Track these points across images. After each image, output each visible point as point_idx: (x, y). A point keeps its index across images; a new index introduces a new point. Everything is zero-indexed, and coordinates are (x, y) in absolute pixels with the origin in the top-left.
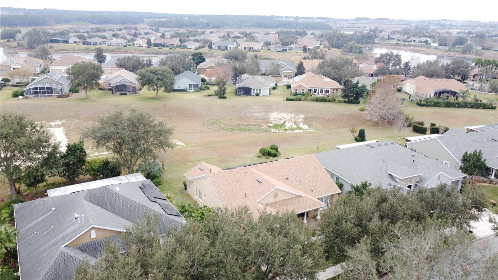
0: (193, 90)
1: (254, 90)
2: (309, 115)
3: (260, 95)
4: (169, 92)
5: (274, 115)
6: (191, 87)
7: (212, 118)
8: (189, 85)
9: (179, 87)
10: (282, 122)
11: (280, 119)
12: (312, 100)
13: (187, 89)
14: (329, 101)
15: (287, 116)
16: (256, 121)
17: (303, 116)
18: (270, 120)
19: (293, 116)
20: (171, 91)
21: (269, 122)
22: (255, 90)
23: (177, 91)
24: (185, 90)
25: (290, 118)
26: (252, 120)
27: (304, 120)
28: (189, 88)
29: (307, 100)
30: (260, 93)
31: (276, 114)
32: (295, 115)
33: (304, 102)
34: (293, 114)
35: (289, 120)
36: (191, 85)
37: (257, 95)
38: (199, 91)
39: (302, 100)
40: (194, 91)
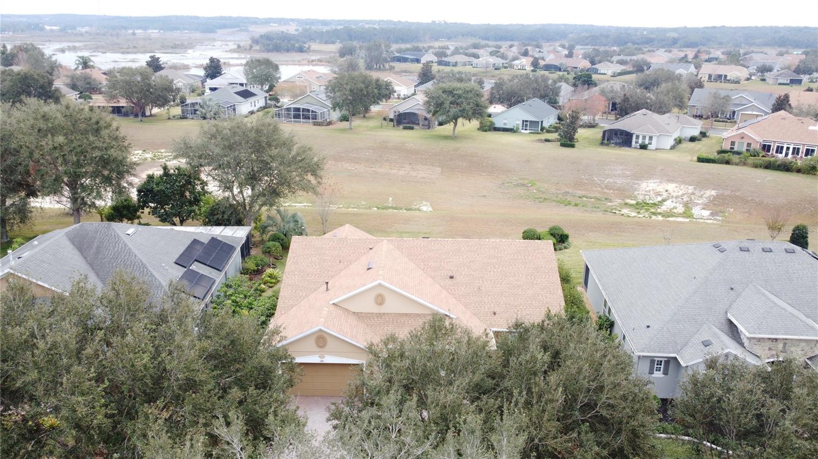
0: (528, 131)
1: (638, 137)
2: (727, 193)
3: (650, 147)
4: (486, 131)
5: (650, 185)
6: (526, 125)
7: (523, 177)
8: (523, 121)
9: (505, 124)
10: (660, 199)
11: (658, 194)
12: (756, 166)
13: (518, 129)
14: (799, 171)
15: (676, 189)
16: (606, 191)
17: (714, 193)
18: (636, 193)
19: (690, 191)
20: (490, 130)
21: (630, 197)
22: (641, 138)
23: (501, 131)
24: (515, 129)
25: (680, 193)
26: (599, 189)
27: (710, 201)
28: (523, 126)
29: (745, 164)
30: (650, 144)
31: (654, 183)
32: (695, 189)
33: (736, 167)
34: (690, 187)
35: (677, 197)
36: (526, 121)
37: (644, 147)
38: (538, 133)
39: (732, 164)
40: (530, 133)
